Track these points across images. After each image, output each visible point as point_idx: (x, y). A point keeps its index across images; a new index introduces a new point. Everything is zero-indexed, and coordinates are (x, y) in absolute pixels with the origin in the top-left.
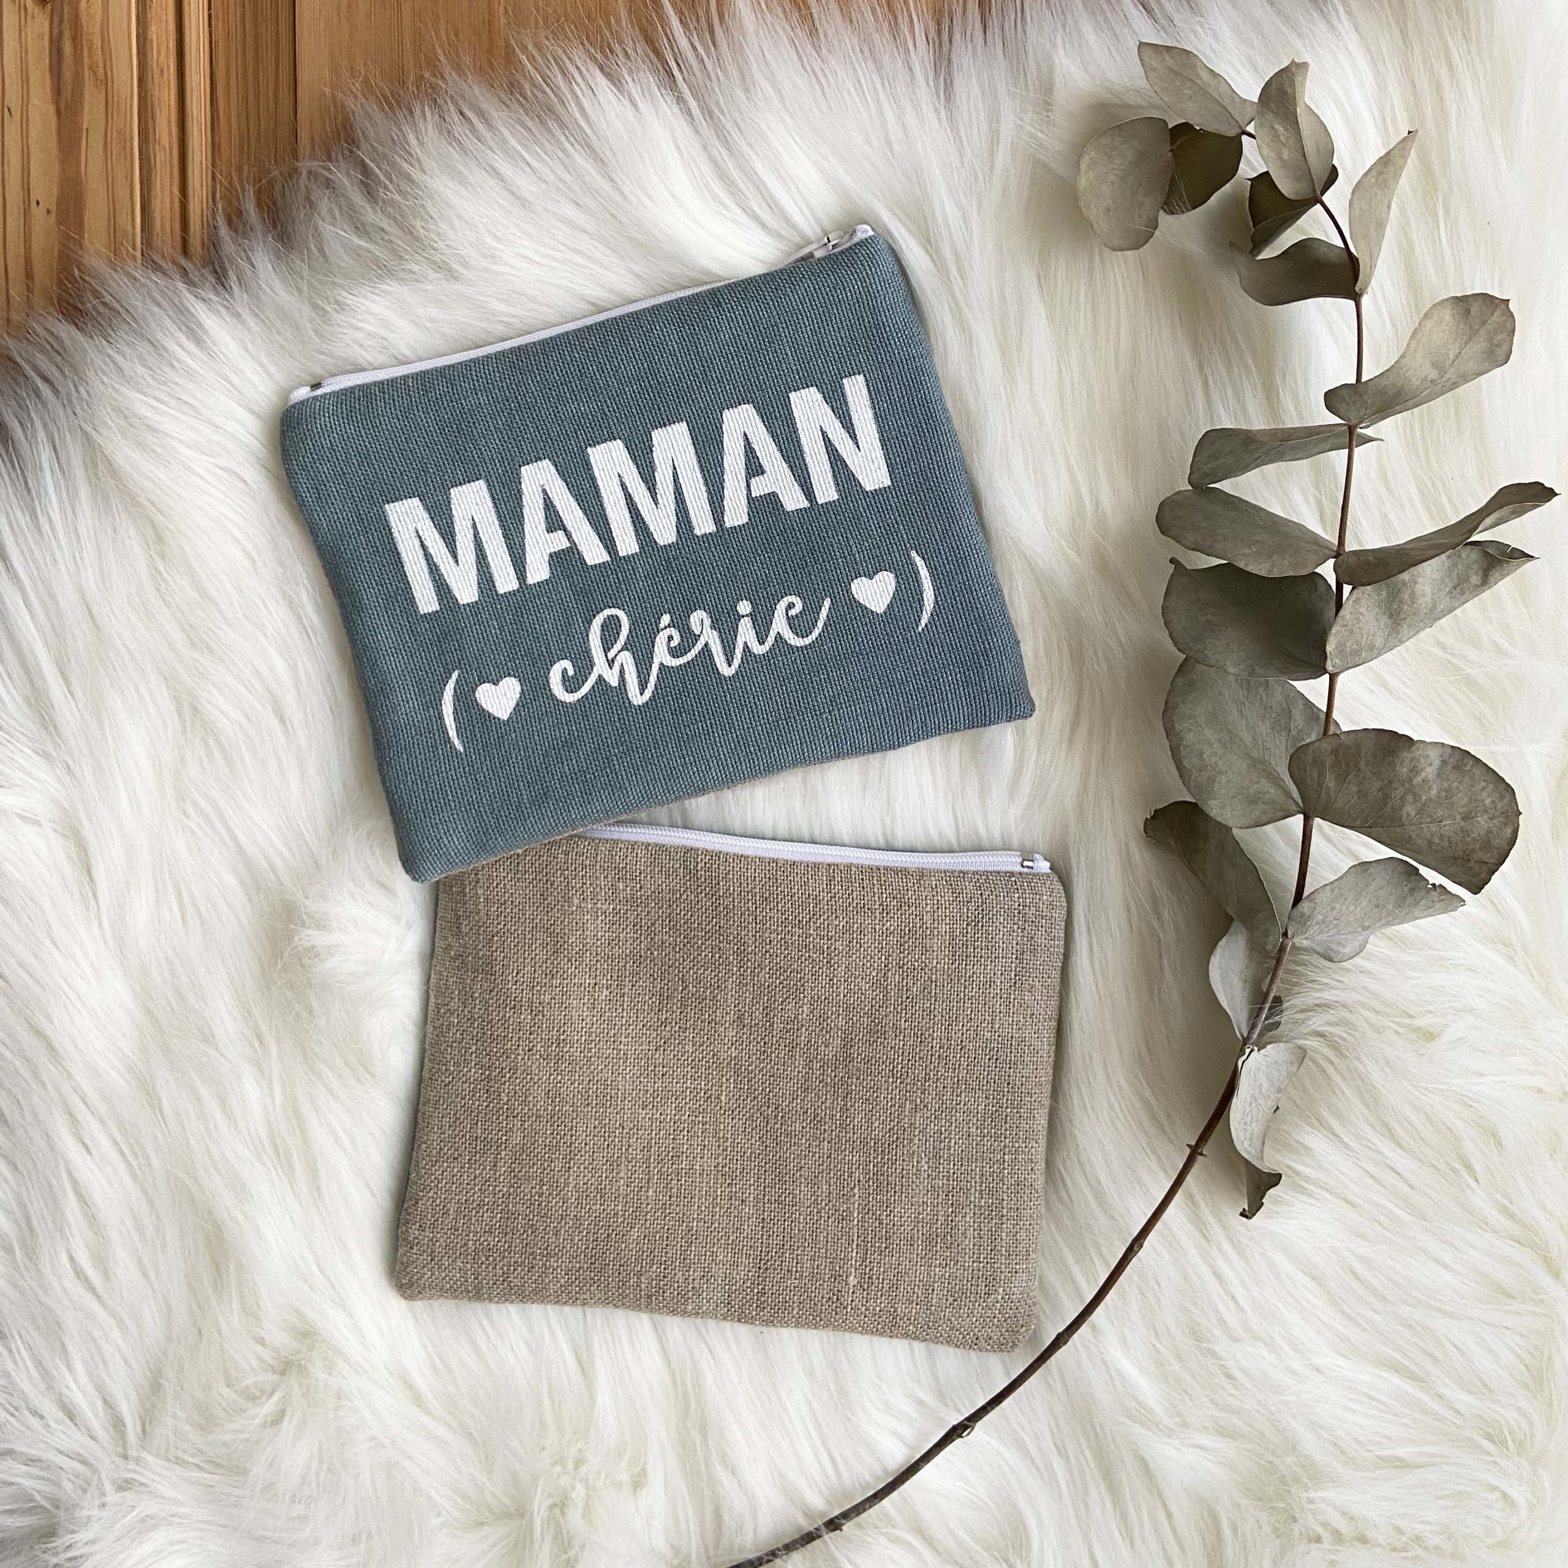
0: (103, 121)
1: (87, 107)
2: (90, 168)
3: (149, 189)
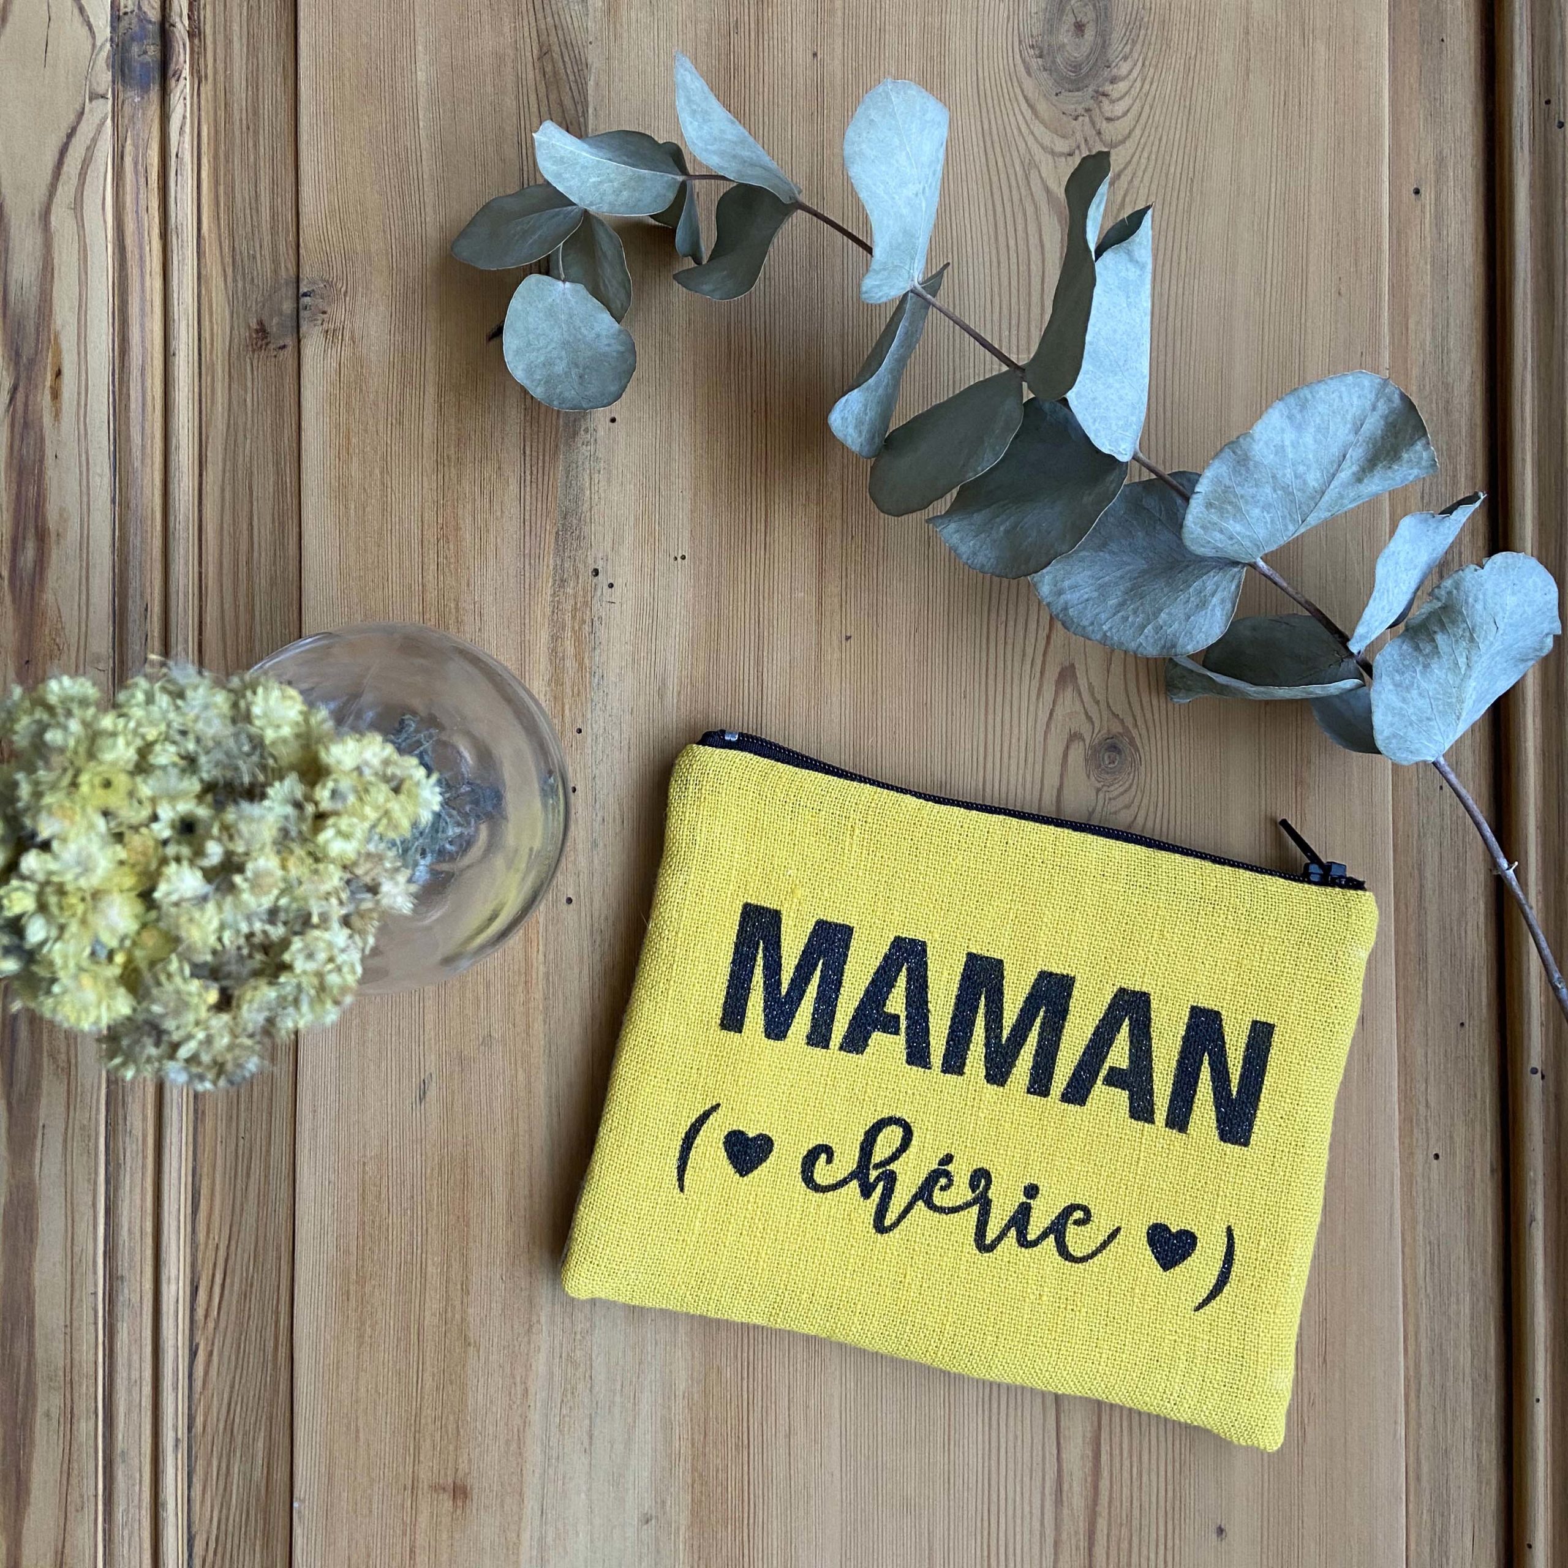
0: (64, 1116)
1: (44, 1101)
2: (45, 1171)
3: (116, 1190)
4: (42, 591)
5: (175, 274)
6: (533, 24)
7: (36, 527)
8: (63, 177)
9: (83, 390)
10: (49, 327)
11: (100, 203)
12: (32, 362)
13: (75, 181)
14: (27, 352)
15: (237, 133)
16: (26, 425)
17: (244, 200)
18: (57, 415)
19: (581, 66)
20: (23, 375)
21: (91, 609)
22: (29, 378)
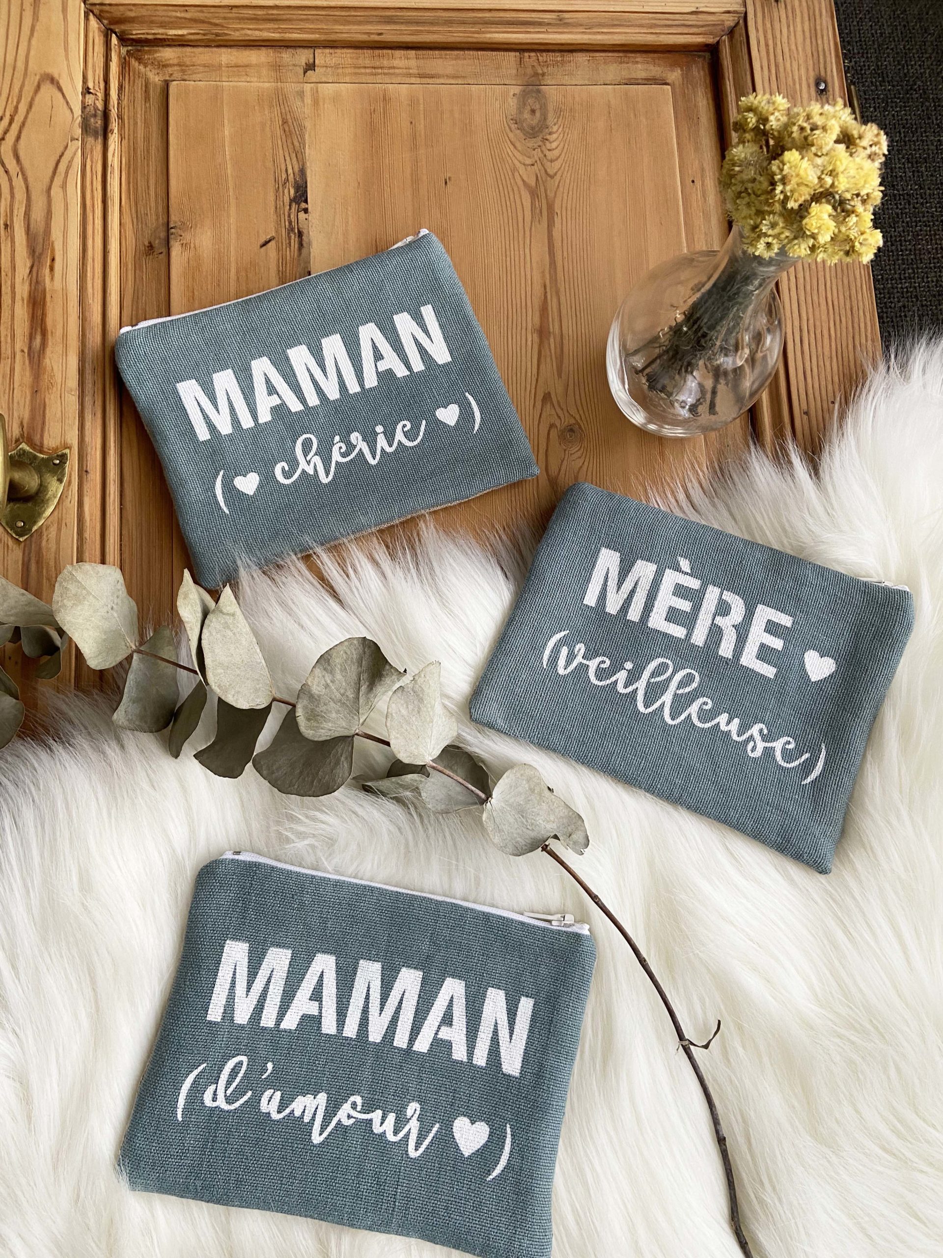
4: (44, 358)
5: (110, 217)
6: (279, 111)
7: (41, 329)
8: (57, 174)
9: (65, 266)
10: (49, 238)
11: (75, 185)
12: (41, 254)
13: (63, 175)
14: (39, 250)
15: (139, 161)
16: (37, 282)
17: (142, 190)
18: (52, 279)
19: (302, 128)
20: (37, 260)
21: (68, 366)
22: (39, 262)
